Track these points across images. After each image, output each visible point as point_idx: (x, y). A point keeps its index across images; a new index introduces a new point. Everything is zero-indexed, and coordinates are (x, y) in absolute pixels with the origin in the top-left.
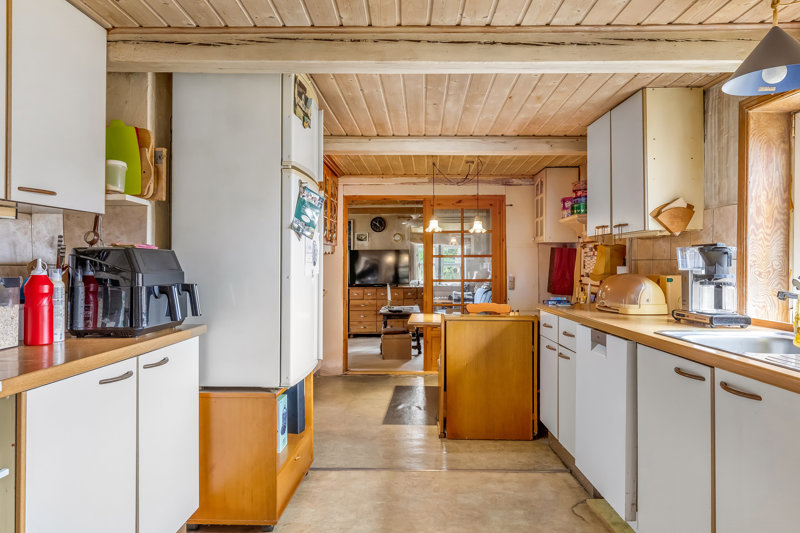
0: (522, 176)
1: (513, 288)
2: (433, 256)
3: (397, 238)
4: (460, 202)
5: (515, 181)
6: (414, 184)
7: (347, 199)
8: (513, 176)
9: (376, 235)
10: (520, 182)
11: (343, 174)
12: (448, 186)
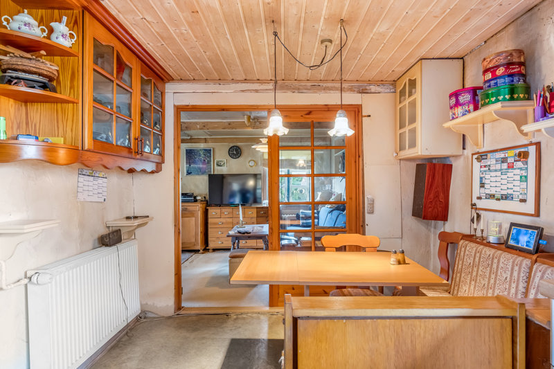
0: (381, 83)
1: (372, 212)
2: (279, 176)
3: (252, 163)
4: (309, 113)
5: (373, 88)
6: (257, 91)
7: (179, 110)
8: (370, 82)
9: (233, 161)
10: (379, 89)
11: (171, 79)
12: (296, 95)
